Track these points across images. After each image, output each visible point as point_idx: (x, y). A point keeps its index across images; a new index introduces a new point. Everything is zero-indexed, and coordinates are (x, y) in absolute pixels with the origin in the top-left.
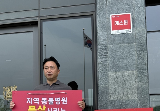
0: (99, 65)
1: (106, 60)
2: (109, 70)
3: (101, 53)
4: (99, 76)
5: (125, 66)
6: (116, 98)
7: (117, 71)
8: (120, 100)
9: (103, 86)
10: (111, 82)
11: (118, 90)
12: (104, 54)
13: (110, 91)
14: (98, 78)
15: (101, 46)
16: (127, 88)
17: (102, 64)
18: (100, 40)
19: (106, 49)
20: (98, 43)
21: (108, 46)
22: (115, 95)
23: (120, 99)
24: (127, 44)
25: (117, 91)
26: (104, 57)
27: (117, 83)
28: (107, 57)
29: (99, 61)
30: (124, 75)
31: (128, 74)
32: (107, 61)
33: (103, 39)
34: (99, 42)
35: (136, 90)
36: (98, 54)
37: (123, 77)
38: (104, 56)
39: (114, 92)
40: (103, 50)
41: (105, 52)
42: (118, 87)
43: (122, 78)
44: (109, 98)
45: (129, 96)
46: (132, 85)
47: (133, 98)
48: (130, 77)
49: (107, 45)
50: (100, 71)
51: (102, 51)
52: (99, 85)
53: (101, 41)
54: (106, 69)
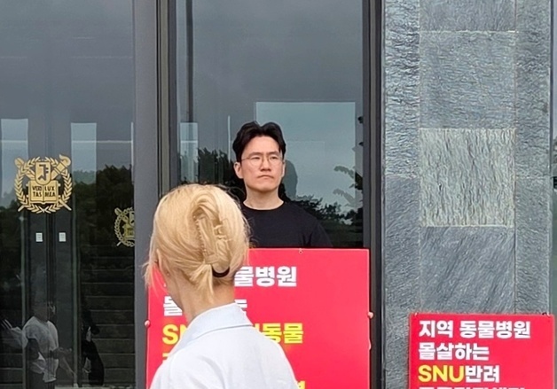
0: (390, 101)
1: (414, 83)
2: (421, 122)
3: (398, 57)
4: (388, 140)
5: (476, 111)
6: (444, 219)
7: (448, 127)
8: (456, 230)
9: (402, 176)
10: (427, 163)
11: (451, 193)
12: (407, 63)
13: (423, 196)
14: (384, 146)
15: (395, 31)
16: (482, 187)
17: (398, 96)
18: (392, 10)
19: (414, 44)
20: (387, 20)
21: (422, 34)
22: (441, 210)
23: (456, 225)
24: (485, 33)
25: (447, 198)
26: (406, 73)
27: (447, 168)
28: (415, 74)
29: (387, 85)
30: (473, 141)
31: (485, 138)
32: (417, 89)
33: (406, 5)
34: (389, 16)
35: (511, 197)
36: (387, 59)
37: (470, 150)
38: (406, 67)
39: (436, 200)
40: (404, 47)
41: (411, 55)
42: (451, 181)
43: (467, 152)
44: (420, 219)
45: (488, 217)
46: (498, 178)
47: (499, 224)
48: (493, 150)
49: (416, 29)
50: (392, 121)
51: (398, 50)
52: (386, 174)
53: (398, 13)
54: (413, 116)
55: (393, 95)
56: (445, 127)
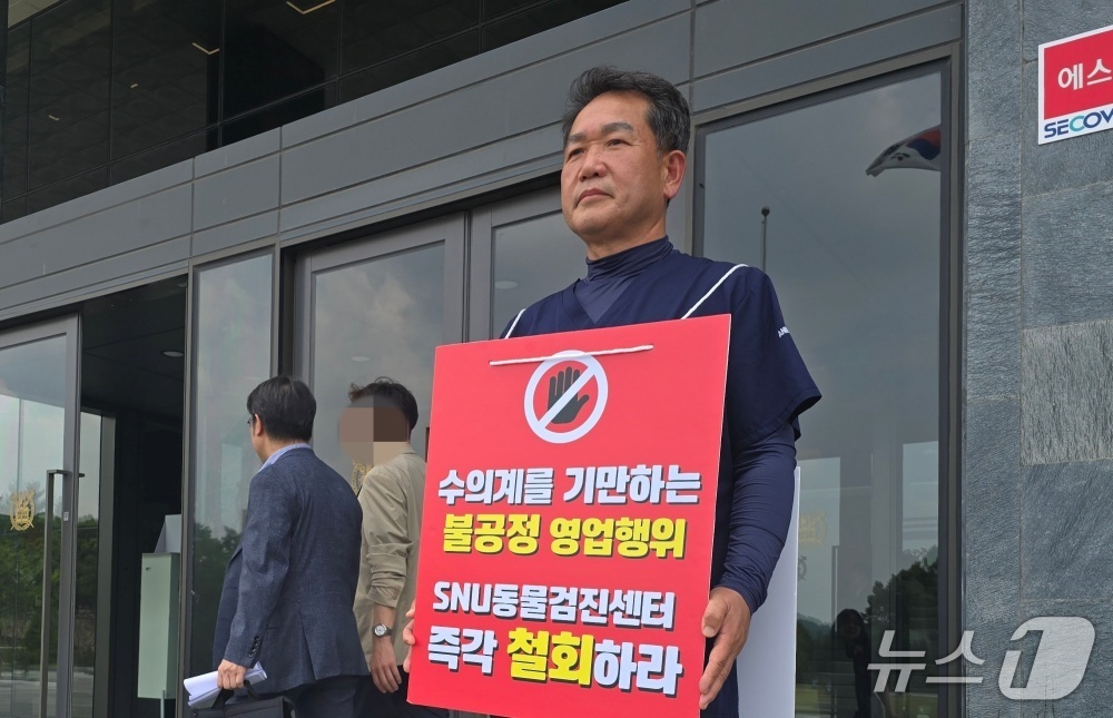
0: (974, 300)
1: (1012, 269)
2: (1023, 320)
3: (987, 239)
4: (971, 352)
6: (1059, 452)
7: (1068, 322)
8: (1081, 465)
9: (993, 397)
10: (1032, 376)
11: (1073, 414)
12: (1000, 244)
13: (1026, 422)
14: (966, 361)
15: (983, 205)
17: (986, 291)
18: (979, 179)
19: (1012, 216)
20: (970, 194)
21: (1025, 202)
22: (1055, 441)
23: (1082, 459)
25: (1066, 421)
26: (1000, 259)
27: (1066, 380)
28: (1014, 256)
29: (971, 278)
32: (1017, 278)
33: (999, 167)
34: (975, 187)
36: (970, 244)
37: (1104, 349)
38: (1000, 250)
39: (1047, 426)
40: (996, 223)
41: (1008, 233)
42: (1073, 398)
43: (1098, 351)
44: (1023, 454)
49: (1016, 196)
50: (978, 326)
51: (988, 229)
52: (968, 397)
53: (989, 179)
54: (1011, 314)
55: (980, 291)
56: (1062, 323)
